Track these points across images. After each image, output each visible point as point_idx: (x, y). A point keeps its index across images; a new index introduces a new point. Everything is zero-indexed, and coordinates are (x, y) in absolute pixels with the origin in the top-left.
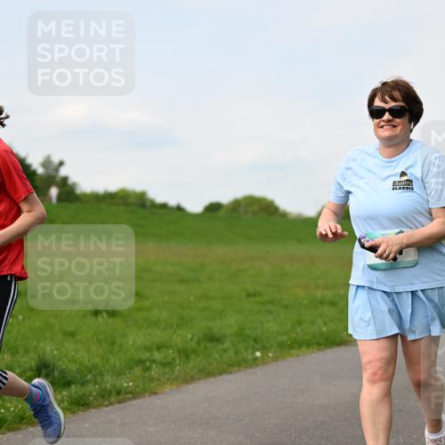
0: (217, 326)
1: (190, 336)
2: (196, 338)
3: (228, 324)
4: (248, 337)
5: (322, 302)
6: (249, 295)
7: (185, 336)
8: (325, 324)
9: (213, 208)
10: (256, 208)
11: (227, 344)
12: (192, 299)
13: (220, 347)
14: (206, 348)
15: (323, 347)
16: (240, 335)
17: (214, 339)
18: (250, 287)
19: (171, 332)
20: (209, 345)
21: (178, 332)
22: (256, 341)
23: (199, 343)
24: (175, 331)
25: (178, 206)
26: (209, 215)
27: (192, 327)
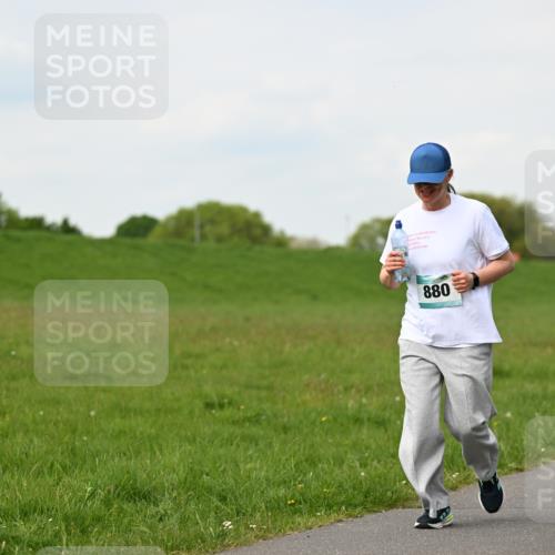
0: (143, 469)
1: (89, 489)
2: (101, 493)
3: (169, 464)
4: (210, 490)
5: (357, 421)
6: (209, 406)
8: (364, 465)
9: (137, 228)
10: (224, 229)
11: (165, 505)
12: (93, 413)
13: (152, 510)
14: (121, 510)
15: (359, 509)
16: (192, 486)
17: (139, 494)
18: (210, 390)
19: (50, 480)
20: (128, 507)
21: (66, 479)
22: (223, 499)
23: (107, 503)
24: (60, 479)
25: (65, 222)
26: (128, 241)
27: (93, 471)
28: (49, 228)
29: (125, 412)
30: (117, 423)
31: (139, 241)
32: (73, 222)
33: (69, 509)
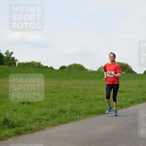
0: (64, 107)
1: (55, 111)
2: (57, 111)
3: (68, 107)
4: (75, 111)
5: (99, 99)
6: (75, 97)
7: (53, 111)
8: (100, 107)
9: (63, 68)
10: (77, 68)
11: (67, 113)
12: (56, 98)
13: (65, 114)
14: (60, 114)
15: (99, 114)
16: (72, 110)
17: (63, 112)
18: (75, 94)
19: (49, 109)
20: (61, 114)
21: (51, 109)
22: (77, 112)
23: (58, 113)
25: (51, 67)
26: (61, 70)
27: (56, 108)
28: (48, 68)
29: (61, 98)
30: (60, 100)
31: (63, 70)
32: (52, 67)
33: (52, 114)
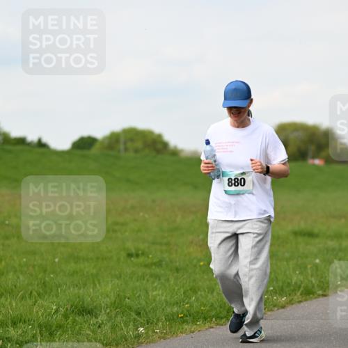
0: (89, 295)
1: (54, 308)
2: (62, 310)
3: (104, 292)
4: (130, 308)
6: (130, 255)
7: (47, 308)
9: (84, 144)
10: (139, 144)
11: (102, 318)
12: (57, 260)
13: (93, 321)
14: (74, 321)
15: (224, 320)
16: (119, 305)
17: (87, 311)
18: (130, 246)
19: (30, 302)
20: (79, 319)
21: (40, 302)
22: (138, 314)
23: (66, 316)
24: (36, 302)
25: (40, 141)
26: (79, 152)
27: (57, 296)
28: (30, 144)
29: (77, 259)
30: (72, 266)
31: (86, 152)
32: (44, 140)
33: (42, 320)
